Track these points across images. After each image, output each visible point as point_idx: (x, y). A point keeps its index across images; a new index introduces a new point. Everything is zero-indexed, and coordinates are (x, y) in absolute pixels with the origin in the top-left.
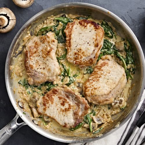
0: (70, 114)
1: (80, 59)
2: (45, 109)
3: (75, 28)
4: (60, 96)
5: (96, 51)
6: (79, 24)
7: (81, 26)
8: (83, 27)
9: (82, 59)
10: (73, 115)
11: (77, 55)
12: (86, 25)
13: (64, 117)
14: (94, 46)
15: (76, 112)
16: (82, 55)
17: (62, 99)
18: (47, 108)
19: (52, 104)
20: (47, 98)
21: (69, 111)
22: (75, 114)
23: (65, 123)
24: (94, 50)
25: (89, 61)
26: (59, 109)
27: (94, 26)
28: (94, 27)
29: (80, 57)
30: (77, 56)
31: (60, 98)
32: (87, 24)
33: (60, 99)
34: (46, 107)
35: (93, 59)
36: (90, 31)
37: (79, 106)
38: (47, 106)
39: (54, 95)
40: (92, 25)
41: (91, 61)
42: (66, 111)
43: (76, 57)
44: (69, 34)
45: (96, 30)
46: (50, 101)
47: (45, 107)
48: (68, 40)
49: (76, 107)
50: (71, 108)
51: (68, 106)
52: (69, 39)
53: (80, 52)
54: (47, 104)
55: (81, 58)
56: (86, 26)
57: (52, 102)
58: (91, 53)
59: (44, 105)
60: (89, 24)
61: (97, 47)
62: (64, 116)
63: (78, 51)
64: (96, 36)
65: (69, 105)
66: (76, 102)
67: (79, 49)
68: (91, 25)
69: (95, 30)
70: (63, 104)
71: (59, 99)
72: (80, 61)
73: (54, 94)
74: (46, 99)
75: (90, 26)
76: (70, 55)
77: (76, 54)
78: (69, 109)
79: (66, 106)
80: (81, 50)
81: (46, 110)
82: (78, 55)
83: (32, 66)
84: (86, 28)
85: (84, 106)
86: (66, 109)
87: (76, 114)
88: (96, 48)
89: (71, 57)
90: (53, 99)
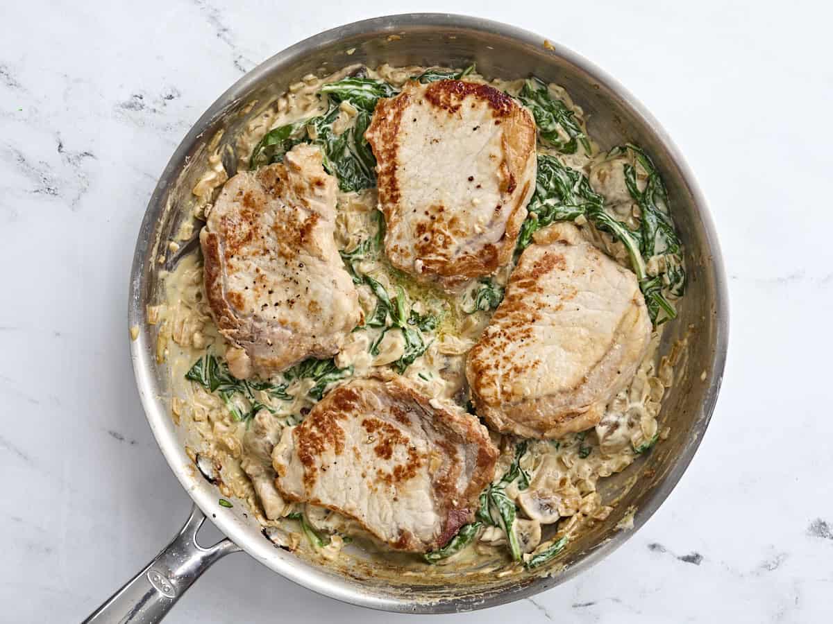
0: (420, 490)
1: (441, 251)
2: (309, 480)
3: (411, 119)
4: (371, 417)
5: (506, 211)
6: (424, 101)
7: (436, 109)
8: (445, 113)
9: (452, 249)
10: (431, 495)
11: (428, 235)
12: (454, 103)
13: (396, 504)
14: (496, 188)
15: (443, 480)
16: (448, 233)
17: (381, 429)
18: (319, 471)
19: (338, 452)
20: (314, 430)
21: (412, 476)
22: (441, 488)
23: (401, 532)
24: (499, 207)
25: (482, 254)
26: (372, 474)
27: (490, 105)
28: (491, 110)
29: (440, 243)
30: (426, 239)
31: (370, 426)
32: (462, 98)
33: (369, 431)
34: (315, 470)
35: (498, 245)
36: (475, 129)
37: (455, 452)
38: (317, 465)
39: (343, 417)
40: (483, 99)
41: (488, 256)
42: (398, 479)
43: (424, 243)
44: (388, 147)
45: (499, 119)
46: (330, 441)
47: (308, 470)
48: (386, 174)
49: (441, 458)
50: (419, 465)
51: (407, 456)
52: (387, 168)
53: (441, 219)
54: (316, 458)
55: (445, 246)
56: (456, 108)
57: (337, 443)
58: (488, 222)
59: (307, 461)
60: (469, 100)
61: (511, 192)
62: (395, 499)
63: (433, 218)
64: (503, 145)
65: (413, 451)
66: (441, 438)
67: (433, 207)
68: (476, 103)
69: (497, 123)
70: (384, 451)
71: (364, 428)
72: (441, 258)
73: (342, 412)
74: (312, 436)
75: (473, 106)
76: (399, 237)
77: (421, 229)
78: (410, 468)
79: (400, 456)
80: (441, 210)
81: (313, 482)
82: (433, 232)
83: (239, 297)
84: (455, 115)
85: (474, 449)
86: (398, 470)
87: (445, 487)
88: (507, 198)
89: (402, 244)
90: (342, 432)
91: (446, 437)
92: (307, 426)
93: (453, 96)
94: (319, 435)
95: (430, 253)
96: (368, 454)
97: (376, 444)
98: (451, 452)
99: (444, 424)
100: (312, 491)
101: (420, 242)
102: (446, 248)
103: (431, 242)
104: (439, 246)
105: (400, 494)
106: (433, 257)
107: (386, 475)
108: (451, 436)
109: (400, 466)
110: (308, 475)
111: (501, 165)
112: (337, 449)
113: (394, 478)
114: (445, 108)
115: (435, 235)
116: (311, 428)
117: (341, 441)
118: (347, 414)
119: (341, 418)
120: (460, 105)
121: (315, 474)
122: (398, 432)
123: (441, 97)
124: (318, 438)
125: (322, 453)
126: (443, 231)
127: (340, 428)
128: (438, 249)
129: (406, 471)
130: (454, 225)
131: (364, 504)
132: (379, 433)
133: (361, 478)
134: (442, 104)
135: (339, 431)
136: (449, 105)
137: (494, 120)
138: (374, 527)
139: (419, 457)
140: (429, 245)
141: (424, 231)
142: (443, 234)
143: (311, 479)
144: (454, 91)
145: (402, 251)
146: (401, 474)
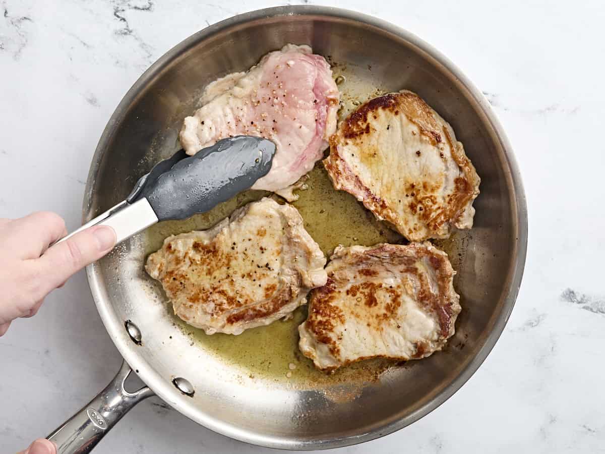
91: (405, 264)
92: (314, 318)
93: (360, 123)
94: (324, 319)
95: (430, 214)
96: (363, 310)
97: (364, 301)
98: (414, 271)
99: (398, 257)
100: (341, 357)
101: (420, 214)
102: (436, 202)
103: (425, 208)
104: (431, 206)
105: (398, 322)
106: (433, 215)
107: (383, 316)
108: (408, 260)
109: (388, 304)
110: (332, 349)
111: (421, 133)
112: (341, 320)
113: (389, 314)
114: (362, 133)
115: (424, 202)
116: (316, 318)
117: (341, 314)
118: (334, 294)
119: (332, 299)
120: (369, 124)
121: (337, 345)
122: (372, 284)
123: (355, 130)
124: (326, 322)
125: (334, 330)
126: (425, 196)
127: (334, 307)
128: (433, 207)
129: (393, 305)
130: (428, 187)
131: (380, 343)
132: (361, 293)
133: (368, 327)
134: (358, 133)
135: (335, 309)
136: (363, 130)
137: (394, 113)
138: (396, 354)
139: (396, 290)
140: (426, 211)
141: (416, 206)
142: (427, 197)
143: (336, 349)
144: (358, 120)
145: (415, 229)
146: (392, 308)
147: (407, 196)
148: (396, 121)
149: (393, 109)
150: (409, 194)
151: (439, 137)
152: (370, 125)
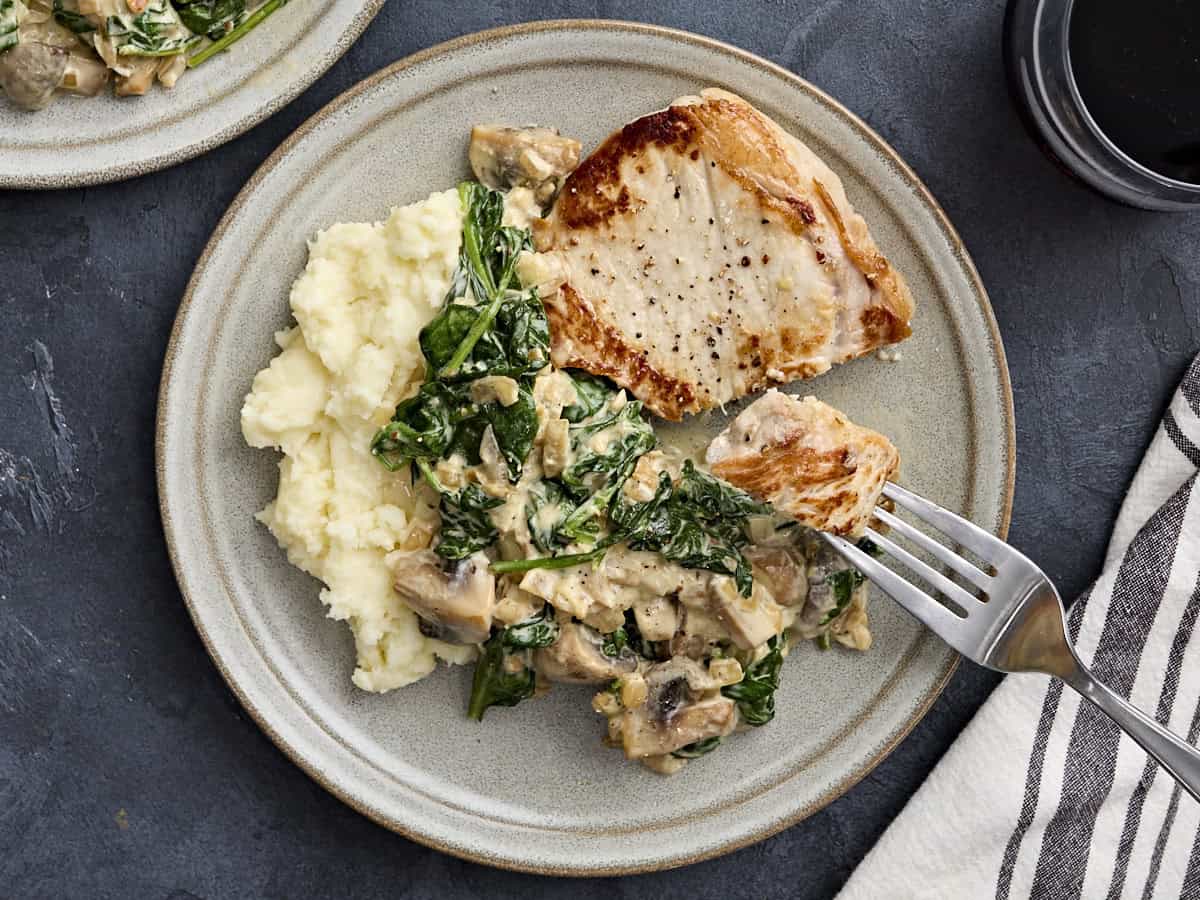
147: (742, 367)
148: (694, 173)
149: (685, 147)
150: (748, 361)
151: (810, 211)
152: (630, 191)
